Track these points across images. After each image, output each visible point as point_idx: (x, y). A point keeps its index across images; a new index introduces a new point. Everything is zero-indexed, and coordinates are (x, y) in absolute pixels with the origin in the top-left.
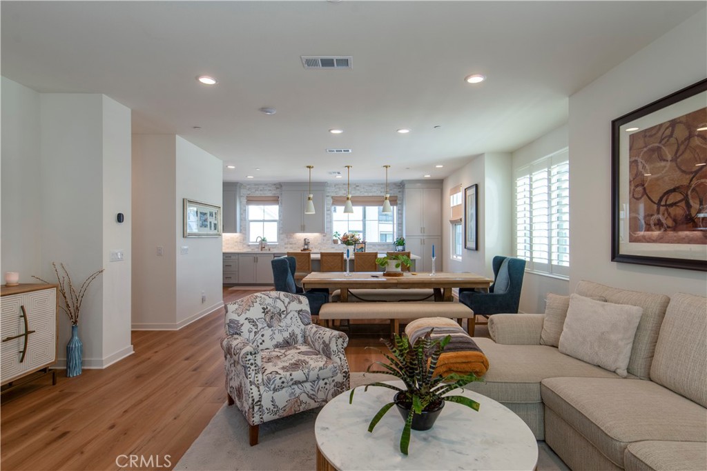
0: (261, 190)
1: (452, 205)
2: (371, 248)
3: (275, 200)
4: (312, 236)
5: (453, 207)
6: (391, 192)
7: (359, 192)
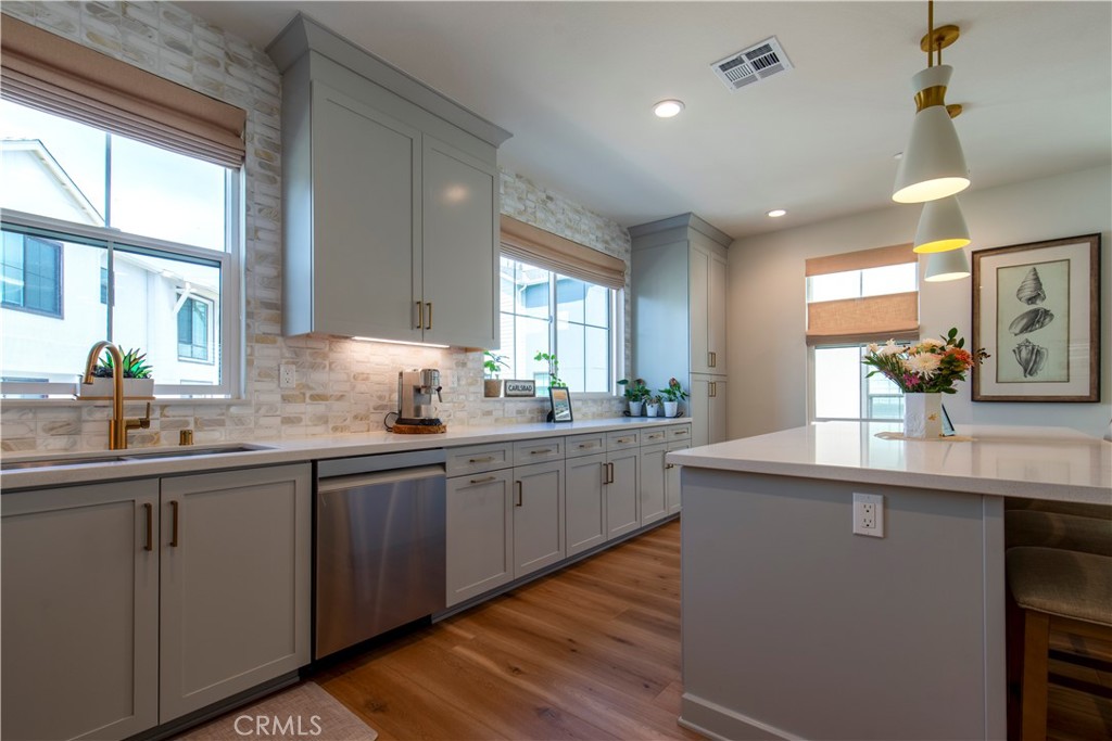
1: (807, 302)
5: (809, 305)
6: (613, 246)
7: (553, 220)
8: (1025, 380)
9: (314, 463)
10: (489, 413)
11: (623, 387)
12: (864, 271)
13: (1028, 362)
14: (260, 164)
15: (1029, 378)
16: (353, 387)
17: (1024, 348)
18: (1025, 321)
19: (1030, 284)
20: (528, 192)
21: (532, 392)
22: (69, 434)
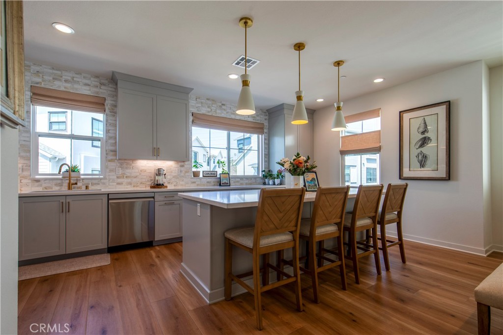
0: (66, 81)
1: (341, 136)
2: (238, 182)
3: (96, 104)
4: (167, 165)
5: (342, 137)
6: (258, 118)
7: (225, 112)
8: (421, 169)
9: (108, 194)
10: (194, 182)
11: (264, 173)
12: (364, 121)
13: (422, 161)
14: (110, 112)
15: (422, 169)
16: (140, 174)
17: (420, 155)
18: (420, 143)
19: (423, 125)
20: (212, 104)
21: (215, 175)
22: (60, 186)
